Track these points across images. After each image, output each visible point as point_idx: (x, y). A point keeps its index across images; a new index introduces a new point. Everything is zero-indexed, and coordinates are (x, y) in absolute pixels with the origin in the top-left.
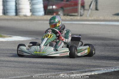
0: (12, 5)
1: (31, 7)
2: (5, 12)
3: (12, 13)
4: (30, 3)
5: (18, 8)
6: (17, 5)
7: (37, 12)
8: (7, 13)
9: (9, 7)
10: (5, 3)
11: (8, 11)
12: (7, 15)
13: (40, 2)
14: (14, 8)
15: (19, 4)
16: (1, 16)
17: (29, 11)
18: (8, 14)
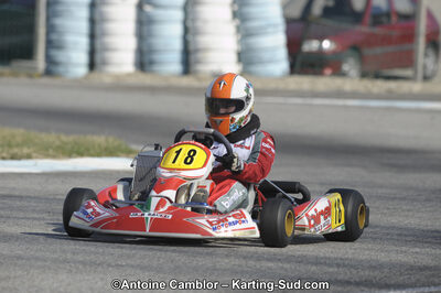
0: (170, 34)
1: (240, 42)
2: (146, 59)
3: (171, 64)
4: (238, 29)
5: (191, 47)
6: (190, 38)
7: (261, 62)
8: (152, 63)
9: (158, 42)
10: (145, 28)
11: (156, 57)
12: (152, 72)
13: (275, 26)
14: (177, 45)
15: (197, 33)
16: (129, 75)
17: (234, 57)
18: (156, 68)
